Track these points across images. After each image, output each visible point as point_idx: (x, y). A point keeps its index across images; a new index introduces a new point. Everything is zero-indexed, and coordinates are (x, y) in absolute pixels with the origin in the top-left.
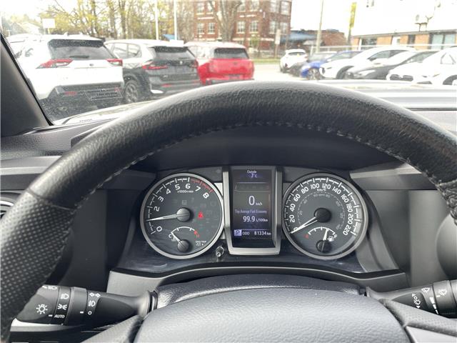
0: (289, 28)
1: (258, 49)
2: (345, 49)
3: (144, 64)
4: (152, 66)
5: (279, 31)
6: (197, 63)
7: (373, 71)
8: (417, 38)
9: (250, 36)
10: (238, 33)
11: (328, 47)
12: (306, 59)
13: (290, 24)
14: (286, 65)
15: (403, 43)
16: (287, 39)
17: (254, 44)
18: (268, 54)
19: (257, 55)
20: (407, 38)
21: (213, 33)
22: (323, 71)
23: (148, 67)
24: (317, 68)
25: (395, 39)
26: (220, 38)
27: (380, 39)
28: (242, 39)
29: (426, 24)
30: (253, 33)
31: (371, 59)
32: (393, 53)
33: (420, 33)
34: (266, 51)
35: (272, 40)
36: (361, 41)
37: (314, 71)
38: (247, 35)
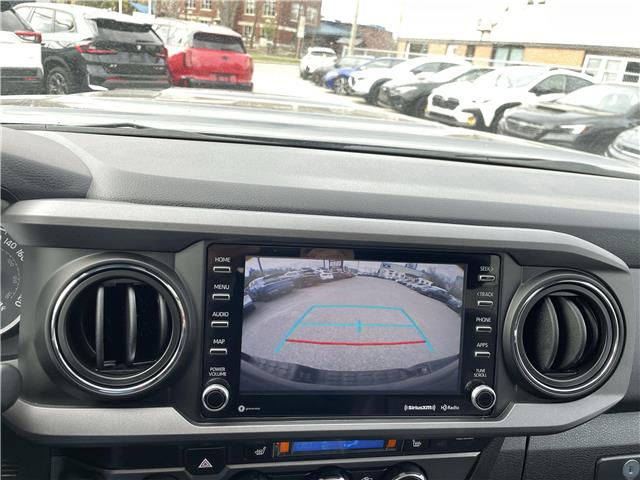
0: (320, 16)
1: (275, 42)
2: (386, 55)
3: (78, 44)
4: (91, 47)
5: (303, 19)
6: (166, 51)
7: (415, 88)
8: (478, 50)
9: (263, 21)
10: (246, 14)
11: (366, 50)
12: (333, 63)
13: (319, 11)
14: (308, 68)
15: (460, 55)
16: (314, 32)
17: (270, 33)
18: (286, 49)
19: (271, 50)
20: (465, 48)
21: (209, 10)
22: (353, 82)
23: (85, 49)
24: (346, 77)
25: (451, 48)
26: (219, 19)
27: (432, 47)
28: (251, 24)
29: (489, 31)
30: (268, 18)
31: (416, 72)
32: (443, 66)
33: (481, 44)
34: (285, 46)
35: (294, 30)
36: (409, 46)
37: (343, 80)
38: (257, 19)
